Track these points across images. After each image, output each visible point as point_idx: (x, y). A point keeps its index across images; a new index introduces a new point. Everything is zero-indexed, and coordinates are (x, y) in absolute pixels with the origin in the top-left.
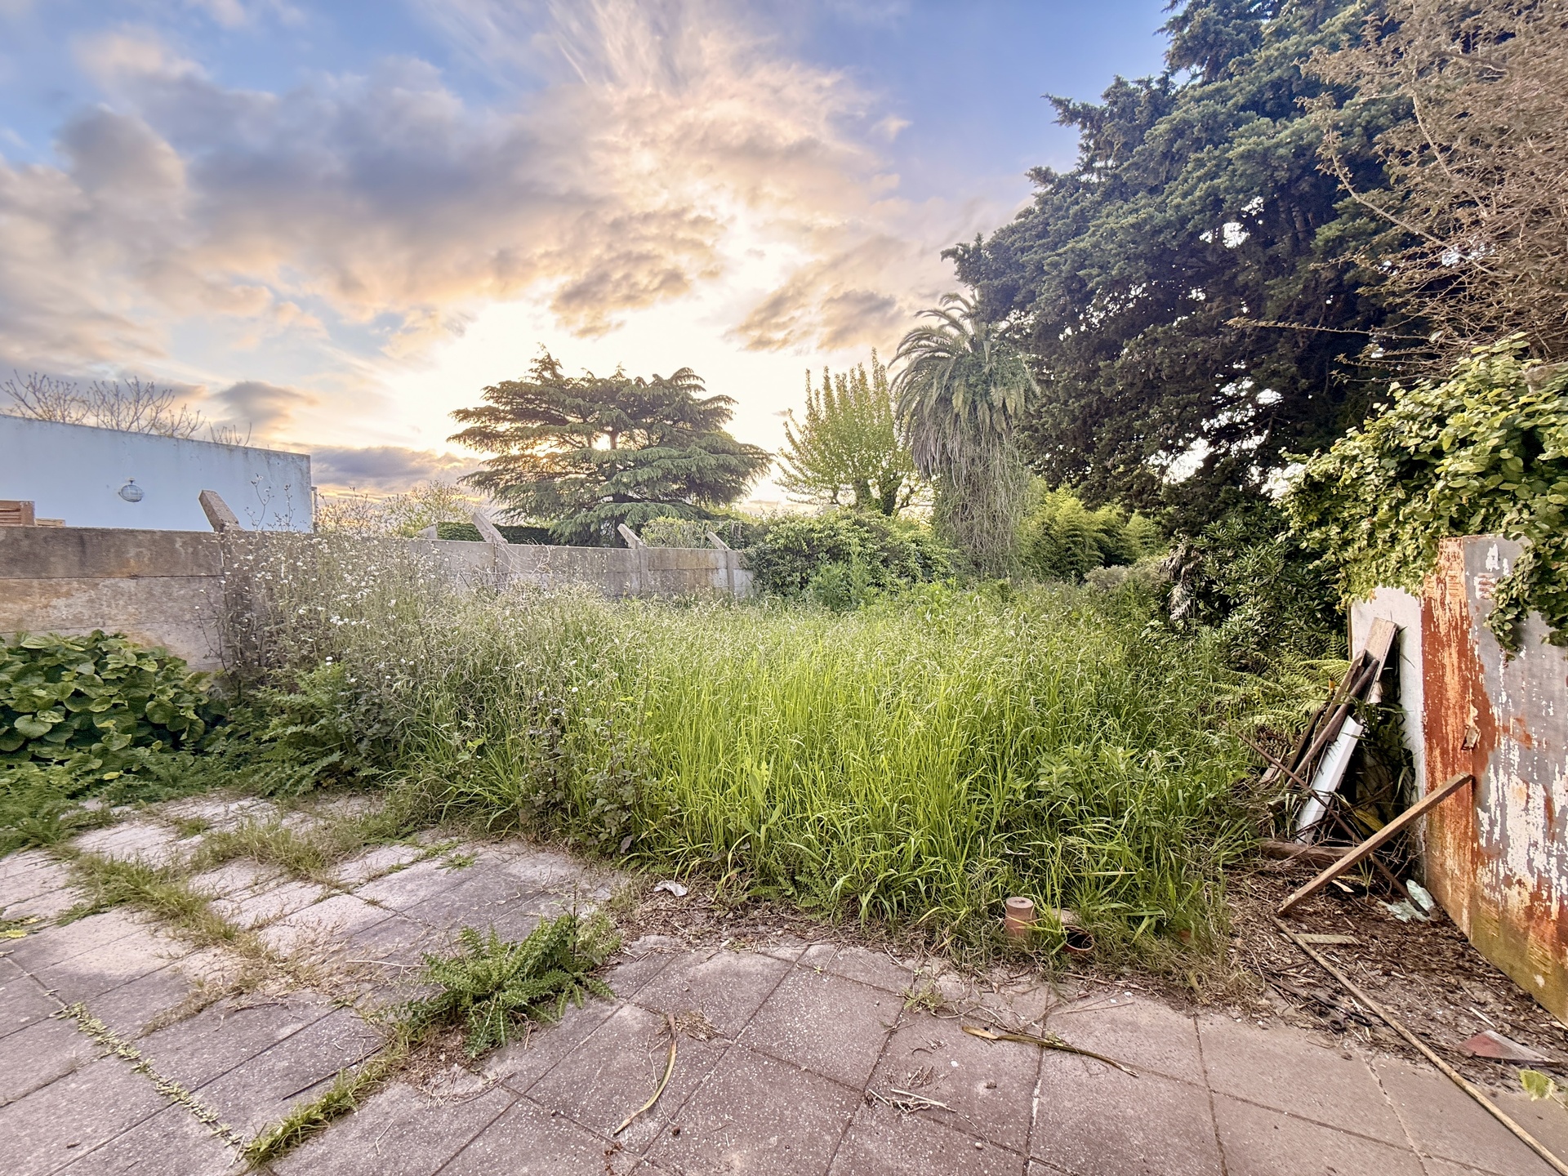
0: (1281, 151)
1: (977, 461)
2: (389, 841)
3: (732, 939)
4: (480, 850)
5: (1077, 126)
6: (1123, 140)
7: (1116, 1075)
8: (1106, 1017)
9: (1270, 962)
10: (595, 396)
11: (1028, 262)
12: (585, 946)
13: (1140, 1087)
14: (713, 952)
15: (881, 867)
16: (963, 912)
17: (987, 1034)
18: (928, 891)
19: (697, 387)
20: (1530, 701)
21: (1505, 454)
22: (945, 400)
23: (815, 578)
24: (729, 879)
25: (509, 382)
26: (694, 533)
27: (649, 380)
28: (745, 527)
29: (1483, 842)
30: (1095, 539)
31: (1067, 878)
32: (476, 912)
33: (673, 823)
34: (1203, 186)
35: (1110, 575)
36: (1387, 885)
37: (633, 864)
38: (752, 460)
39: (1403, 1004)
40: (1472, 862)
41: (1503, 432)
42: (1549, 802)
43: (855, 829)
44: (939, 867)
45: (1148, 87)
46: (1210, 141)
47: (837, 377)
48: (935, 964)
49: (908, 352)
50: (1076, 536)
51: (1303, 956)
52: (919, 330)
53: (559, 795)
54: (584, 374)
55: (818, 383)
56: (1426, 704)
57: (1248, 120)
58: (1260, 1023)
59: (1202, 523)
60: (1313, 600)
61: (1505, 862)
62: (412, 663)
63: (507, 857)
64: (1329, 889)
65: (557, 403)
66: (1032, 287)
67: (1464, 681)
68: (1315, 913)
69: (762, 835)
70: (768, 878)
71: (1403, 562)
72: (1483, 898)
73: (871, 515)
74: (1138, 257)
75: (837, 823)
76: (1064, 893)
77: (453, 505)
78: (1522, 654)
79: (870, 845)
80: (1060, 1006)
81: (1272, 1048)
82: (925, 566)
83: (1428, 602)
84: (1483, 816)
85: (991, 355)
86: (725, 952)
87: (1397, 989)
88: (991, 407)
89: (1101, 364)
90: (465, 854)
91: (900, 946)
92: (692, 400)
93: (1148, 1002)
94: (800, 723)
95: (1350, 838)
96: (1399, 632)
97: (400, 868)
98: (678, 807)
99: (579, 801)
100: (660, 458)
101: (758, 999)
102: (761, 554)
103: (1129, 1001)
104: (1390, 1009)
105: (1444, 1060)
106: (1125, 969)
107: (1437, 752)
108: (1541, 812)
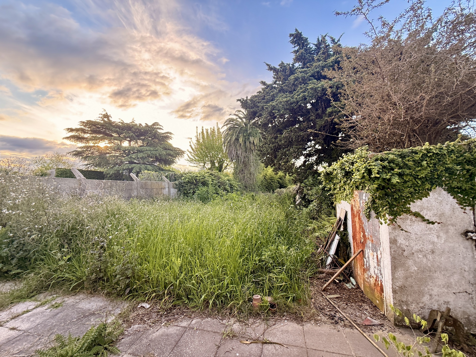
0: (319, 89)
1: (246, 157)
2: (23, 300)
3: (166, 322)
4: (66, 299)
5: (272, 72)
6: (283, 78)
7: (283, 348)
8: (280, 330)
9: (321, 305)
10: (123, 128)
11: (260, 106)
12: (109, 334)
13: (289, 351)
14: (159, 328)
15: (216, 290)
16: (240, 302)
17: (247, 342)
18: (230, 296)
19: (160, 129)
20: (373, 232)
21: (365, 174)
22: (237, 139)
23: (197, 192)
24: (165, 300)
25: (90, 121)
26: (158, 176)
27: (144, 125)
28: (175, 175)
29: (365, 267)
30: (277, 180)
31: (270, 287)
32: (63, 326)
33: (146, 282)
34: (302, 94)
35: (281, 191)
36: (346, 279)
37: (130, 298)
38: (178, 153)
39: (350, 313)
40: (363, 272)
41: (365, 169)
42: (377, 256)
43: (208, 277)
44: (233, 288)
45: (289, 66)
46: (303, 83)
47: (206, 129)
48: (232, 320)
49: (227, 125)
50: (272, 179)
51: (328, 302)
52: (230, 119)
53: (101, 275)
54: (120, 121)
55: (200, 131)
56: (352, 231)
57: (312, 80)
58: (319, 324)
59: (303, 180)
60: (328, 201)
61: (370, 272)
62: (41, 227)
63: (78, 301)
64: (334, 282)
65: (109, 129)
66: (261, 112)
67: (360, 226)
68: (331, 289)
69: (178, 283)
70: (179, 297)
71: (347, 195)
72: (366, 281)
73: (215, 172)
74: (287, 109)
75: (202, 276)
76: (269, 292)
77: (64, 161)
78: (371, 220)
79: (213, 283)
80: (268, 328)
81: (321, 332)
82: (231, 188)
83: (352, 205)
84: (365, 260)
85: (250, 128)
86: (163, 327)
87: (349, 309)
88: (250, 142)
89: (278, 135)
90: (59, 302)
91: (222, 316)
92: (158, 132)
93: (291, 323)
94: (191, 243)
95: (338, 267)
96: (346, 212)
97: (28, 311)
98: (148, 276)
99: (110, 277)
100: (147, 150)
101: (174, 343)
102: (180, 184)
103: (286, 323)
104: (347, 315)
105: (359, 327)
106: (285, 314)
107: (355, 243)
108: (376, 259)
